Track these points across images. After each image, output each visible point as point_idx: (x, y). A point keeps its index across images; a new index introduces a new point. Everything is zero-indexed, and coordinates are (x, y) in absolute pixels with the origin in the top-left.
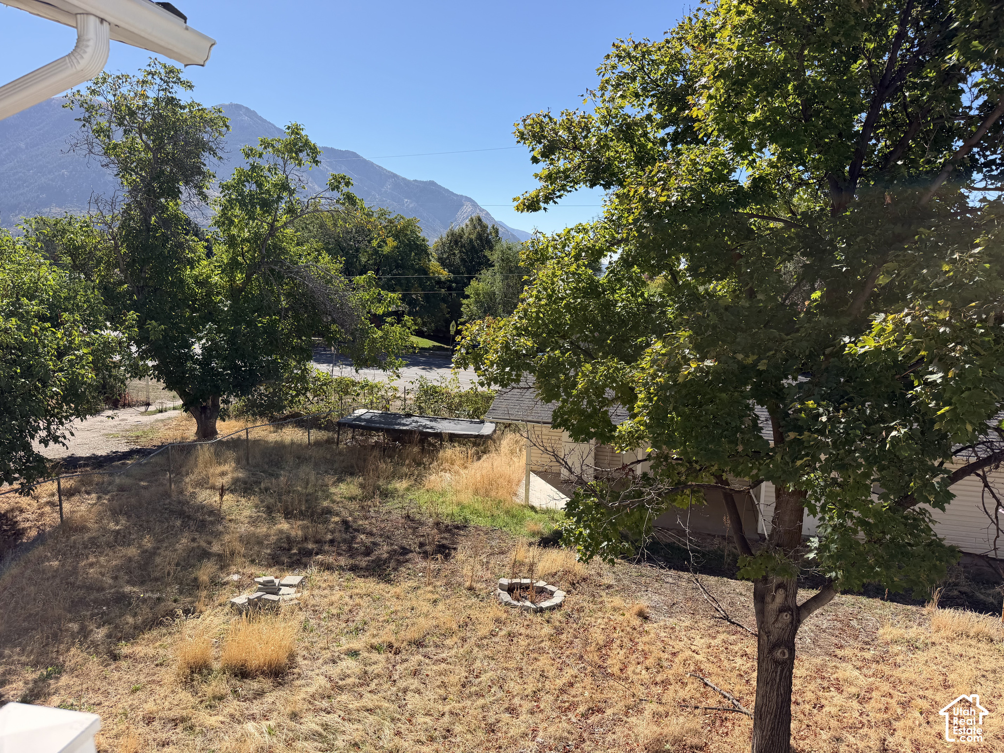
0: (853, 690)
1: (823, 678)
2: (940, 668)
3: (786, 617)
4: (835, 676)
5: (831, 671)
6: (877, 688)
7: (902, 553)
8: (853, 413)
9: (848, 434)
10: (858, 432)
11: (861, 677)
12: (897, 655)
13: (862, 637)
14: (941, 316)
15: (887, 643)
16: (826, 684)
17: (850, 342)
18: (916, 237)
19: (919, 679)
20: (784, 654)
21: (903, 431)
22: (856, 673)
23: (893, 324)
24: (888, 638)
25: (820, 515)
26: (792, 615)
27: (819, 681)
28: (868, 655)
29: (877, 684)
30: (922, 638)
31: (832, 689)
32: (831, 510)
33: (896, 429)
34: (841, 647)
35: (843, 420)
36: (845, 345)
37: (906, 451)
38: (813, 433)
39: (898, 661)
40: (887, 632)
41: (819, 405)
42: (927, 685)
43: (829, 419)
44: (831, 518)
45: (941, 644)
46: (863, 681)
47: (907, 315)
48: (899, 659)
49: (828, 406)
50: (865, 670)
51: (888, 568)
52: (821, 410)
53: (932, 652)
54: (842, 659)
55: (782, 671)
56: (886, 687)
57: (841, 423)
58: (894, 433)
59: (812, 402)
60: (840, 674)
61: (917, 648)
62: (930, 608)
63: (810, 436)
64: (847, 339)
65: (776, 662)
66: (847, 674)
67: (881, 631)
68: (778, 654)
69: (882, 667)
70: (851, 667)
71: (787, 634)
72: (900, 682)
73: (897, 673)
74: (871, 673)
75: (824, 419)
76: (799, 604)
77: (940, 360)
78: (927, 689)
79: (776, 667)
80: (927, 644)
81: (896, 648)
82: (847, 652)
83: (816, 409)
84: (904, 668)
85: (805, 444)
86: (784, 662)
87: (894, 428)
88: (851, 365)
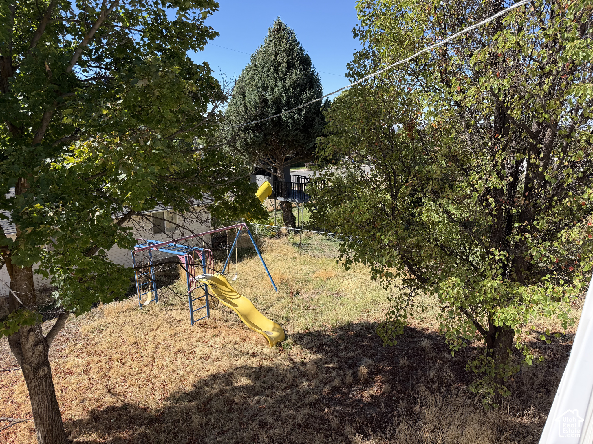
0: (80, 369)
1: (60, 373)
2: (118, 334)
3: (40, 348)
4: (66, 368)
5: (62, 366)
6: (92, 361)
7: (107, 281)
8: (68, 206)
9: (70, 220)
10: (75, 218)
11: (80, 360)
12: (94, 338)
13: (72, 338)
14: (115, 141)
15: (86, 335)
16: (63, 375)
17: (52, 162)
18: (76, 93)
19: (110, 345)
20: (44, 370)
21: (102, 211)
22: (77, 359)
23: (88, 147)
24: (86, 332)
25: (51, 276)
26: (43, 345)
27: (58, 375)
28: (79, 347)
29: (91, 359)
30: (103, 323)
31: (67, 376)
32: (58, 270)
33: (98, 211)
34: (63, 350)
35: (64, 212)
36: (49, 164)
37: (106, 222)
38: (46, 225)
39: (96, 341)
40: (85, 329)
41: (44, 206)
42: (115, 346)
43: (55, 213)
44: (60, 275)
45: (113, 322)
46: (83, 362)
47: (94, 141)
48: (96, 340)
49: (51, 205)
50: (81, 356)
51: (102, 292)
52: (47, 209)
53: (111, 328)
54: (66, 356)
55: (46, 382)
56: (95, 358)
57: (62, 214)
58: (97, 214)
59: (38, 204)
60: (69, 365)
61: (102, 330)
62: (101, 306)
63: (45, 227)
64: (48, 160)
65: (41, 378)
66: (73, 362)
67: (81, 330)
68: (41, 373)
69: (90, 348)
70: (72, 358)
71: (43, 358)
72: (102, 351)
73: (98, 347)
74: (85, 355)
75: (51, 214)
76: (45, 336)
77: (123, 166)
78: (116, 348)
79: (42, 381)
80: (106, 325)
81: (92, 335)
82: (67, 351)
83: (43, 209)
84: (100, 343)
85: (44, 233)
86: (46, 375)
87: (96, 211)
88: (55, 177)
